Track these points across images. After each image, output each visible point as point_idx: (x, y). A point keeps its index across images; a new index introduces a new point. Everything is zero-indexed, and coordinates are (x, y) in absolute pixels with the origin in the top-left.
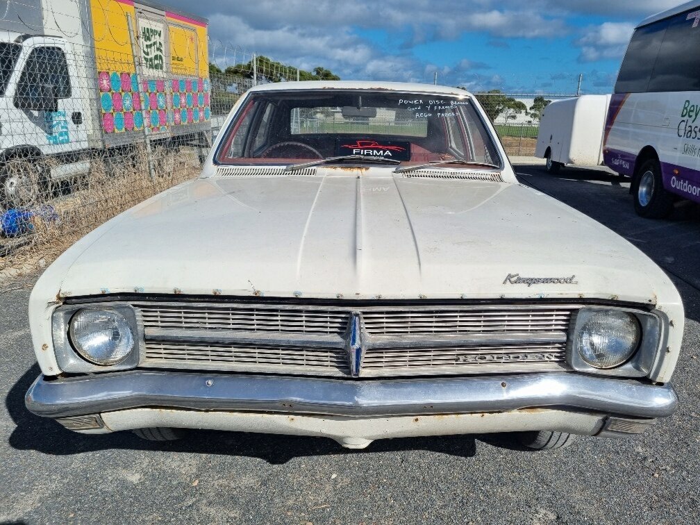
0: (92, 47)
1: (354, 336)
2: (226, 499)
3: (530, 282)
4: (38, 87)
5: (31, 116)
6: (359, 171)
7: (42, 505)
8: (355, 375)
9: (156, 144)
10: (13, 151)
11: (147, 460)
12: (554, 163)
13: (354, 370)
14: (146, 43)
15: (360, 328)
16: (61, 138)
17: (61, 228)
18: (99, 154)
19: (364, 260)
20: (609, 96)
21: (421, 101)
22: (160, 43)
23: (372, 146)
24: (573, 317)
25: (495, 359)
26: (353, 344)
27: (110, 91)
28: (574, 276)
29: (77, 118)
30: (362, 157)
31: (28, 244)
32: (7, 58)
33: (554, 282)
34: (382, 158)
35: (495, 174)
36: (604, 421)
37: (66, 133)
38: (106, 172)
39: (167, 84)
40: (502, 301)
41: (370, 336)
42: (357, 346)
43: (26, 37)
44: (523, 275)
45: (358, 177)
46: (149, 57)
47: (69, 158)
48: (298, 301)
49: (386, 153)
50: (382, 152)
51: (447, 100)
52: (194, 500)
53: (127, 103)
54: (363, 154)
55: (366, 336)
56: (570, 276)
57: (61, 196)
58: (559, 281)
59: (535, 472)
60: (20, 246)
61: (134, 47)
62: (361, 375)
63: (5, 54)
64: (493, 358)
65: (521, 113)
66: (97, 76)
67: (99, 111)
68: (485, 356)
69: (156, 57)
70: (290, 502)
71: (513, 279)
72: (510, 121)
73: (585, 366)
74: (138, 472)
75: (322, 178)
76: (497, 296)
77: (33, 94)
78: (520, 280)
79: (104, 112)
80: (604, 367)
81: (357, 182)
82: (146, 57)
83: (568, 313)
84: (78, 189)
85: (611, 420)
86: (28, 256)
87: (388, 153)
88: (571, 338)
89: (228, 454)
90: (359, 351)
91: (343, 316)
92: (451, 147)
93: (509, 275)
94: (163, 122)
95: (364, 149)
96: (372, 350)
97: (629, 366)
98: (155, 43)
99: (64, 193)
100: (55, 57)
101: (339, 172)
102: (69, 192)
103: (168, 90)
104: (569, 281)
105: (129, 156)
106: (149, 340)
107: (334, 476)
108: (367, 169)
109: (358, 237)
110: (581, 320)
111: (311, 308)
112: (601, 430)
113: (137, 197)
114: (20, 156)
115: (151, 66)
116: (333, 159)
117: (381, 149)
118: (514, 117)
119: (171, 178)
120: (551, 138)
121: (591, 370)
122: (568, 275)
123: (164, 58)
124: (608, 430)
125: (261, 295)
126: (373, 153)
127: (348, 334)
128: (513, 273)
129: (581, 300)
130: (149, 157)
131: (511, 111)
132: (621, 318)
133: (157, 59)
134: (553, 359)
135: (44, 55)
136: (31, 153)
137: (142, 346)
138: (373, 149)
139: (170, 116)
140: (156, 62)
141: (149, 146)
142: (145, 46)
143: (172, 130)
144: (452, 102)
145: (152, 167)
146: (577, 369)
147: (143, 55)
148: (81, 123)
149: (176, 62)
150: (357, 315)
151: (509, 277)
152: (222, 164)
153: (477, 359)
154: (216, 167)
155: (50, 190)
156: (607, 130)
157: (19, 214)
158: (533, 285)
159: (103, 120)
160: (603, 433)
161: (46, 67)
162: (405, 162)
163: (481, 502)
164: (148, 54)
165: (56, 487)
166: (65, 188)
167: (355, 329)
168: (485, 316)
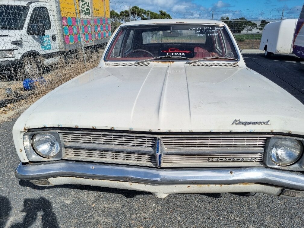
0: (59, 7)
1: (158, 149)
2: (106, 213)
3: (246, 123)
4: (34, 25)
5: (34, 38)
6: (169, 63)
7: (29, 213)
8: (158, 166)
9: (86, 49)
10: (25, 54)
11: (75, 193)
12: (268, 52)
13: (158, 164)
14: (82, 3)
15: (161, 145)
16: (47, 47)
17: (47, 87)
18: (62, 54)
19: (163, 112)
20: (297, 20)
21: (200, 28)
22: (89, 3)
23: (176, 51)
24: (268, 141)
25: (227, 160)
26: (158, 152)
27: (67, 25)
28: (269, 121)
29: (54, 38)
30: (171, 56)
31: (33, 94)
32: (20, 13)
33: (258, 124)
34: (181, 57)
35: (235, 63)
36: (282, 191)
37: (50, 45)
38: (65, 62)
39: (92, 21)
40: (231, 133)
41: (166, 149)
42: (159, 153)
43: (30, 3)
44: (243, 120)
45: (168, 67)
46: (83, 9)
47: (49, 56)
48: (132, 132)
49: (182, 54)
50: (180, 54)
51: (213, 27)
52: (92, 213)
53: (75, 31)
54: (172, 55)
55: (164, 148)
56: (267, 121)
57: (46, 73)
58: (261, 123)
59: (248, 207)
60: (29, 95)
61: (76, 5)
62: (162, 166)
63: (19, 11)
64: (226, 159)
65: (254, 28)
66: (62, 19)
67: (63, 35)
68: (223, 158)
69: (87, 9)
70: (134, 217)
71: (237, 122)
72: (249, 32)
73: (273, 164)
74: (69, 199)
75: (151, 67)
76: (229, 131)
77: (33, 29)
78: (240, 123)
79: (65, 35)
80: (283, 165)
81: (167, 68)
82: (82, 9)
83: (265, 139)
84: (53, 70)
85: (286, 190)
86: (33, 99)
87: (183, 54)
88: (266, 151)
89: (109, 192)
90: (160, 156)
91: (153, 139)
92: (216, 48)
93: (235, 120)
94: (91, 39)
95: (172, 53)
96: (167, 155)
97: (296, 165)
98: (86, 3)
99: (47, 72)
100: (41, 12)
101: (160, 64)
102: (50, 71)
103: (92, 24)
104: (267, 123)
105: (75, 54)
106: (66, 148)
107: (154, 205)
108: (173, 62)
109: (161, 100)
110: (272, 142)
111: (137, 135)
112: (280, 194)
113: (78, 72)
114: (28, 57)
115: (85, 14)
116: (158, 57)
117: (180, 52)
118: (251, 30)
119: (93, 63)
120: (267, 41)
121: (277, 167)
122: (266, 121)
123: (90, 10)
124: (284, 195)
125: (114, 129)
126: (176, 54)
127: (155, 147)
128: (237, 119)
129: (272, 133)
130: (83, 54)
131: (250, 27)
132: (293, 142)
133: (87, 10)
134: (257, 160)
135: (36, 11)
136: (33, 55)
137: (64, 150)
138: (176, 53)
139: (93, 36)
140: (87, 12)
141: (83, 50)
142: (82, 5)
143: (95, 42)
144: (215, 28)
145: (85, 59)
146: (269, 166)
147: (81, 8)
148: (56, 40)
149: (96, 11)
150: (159, 139)
151: (235, 121)
152: (108, 61)
153: (218, 159)
154: (105, 62)
155: (42, 71)
156: (295, 37)
157: (29, 81)
158: (247, 126)
159: (65, 39)
160: (281, 196)
161: (37, 16)
162: (191, 59)
163: (221, 221)
164: (83, 8)
165: (36, 204)
166: (48, 69)
167: (158, 146)
168: (222, 140)
